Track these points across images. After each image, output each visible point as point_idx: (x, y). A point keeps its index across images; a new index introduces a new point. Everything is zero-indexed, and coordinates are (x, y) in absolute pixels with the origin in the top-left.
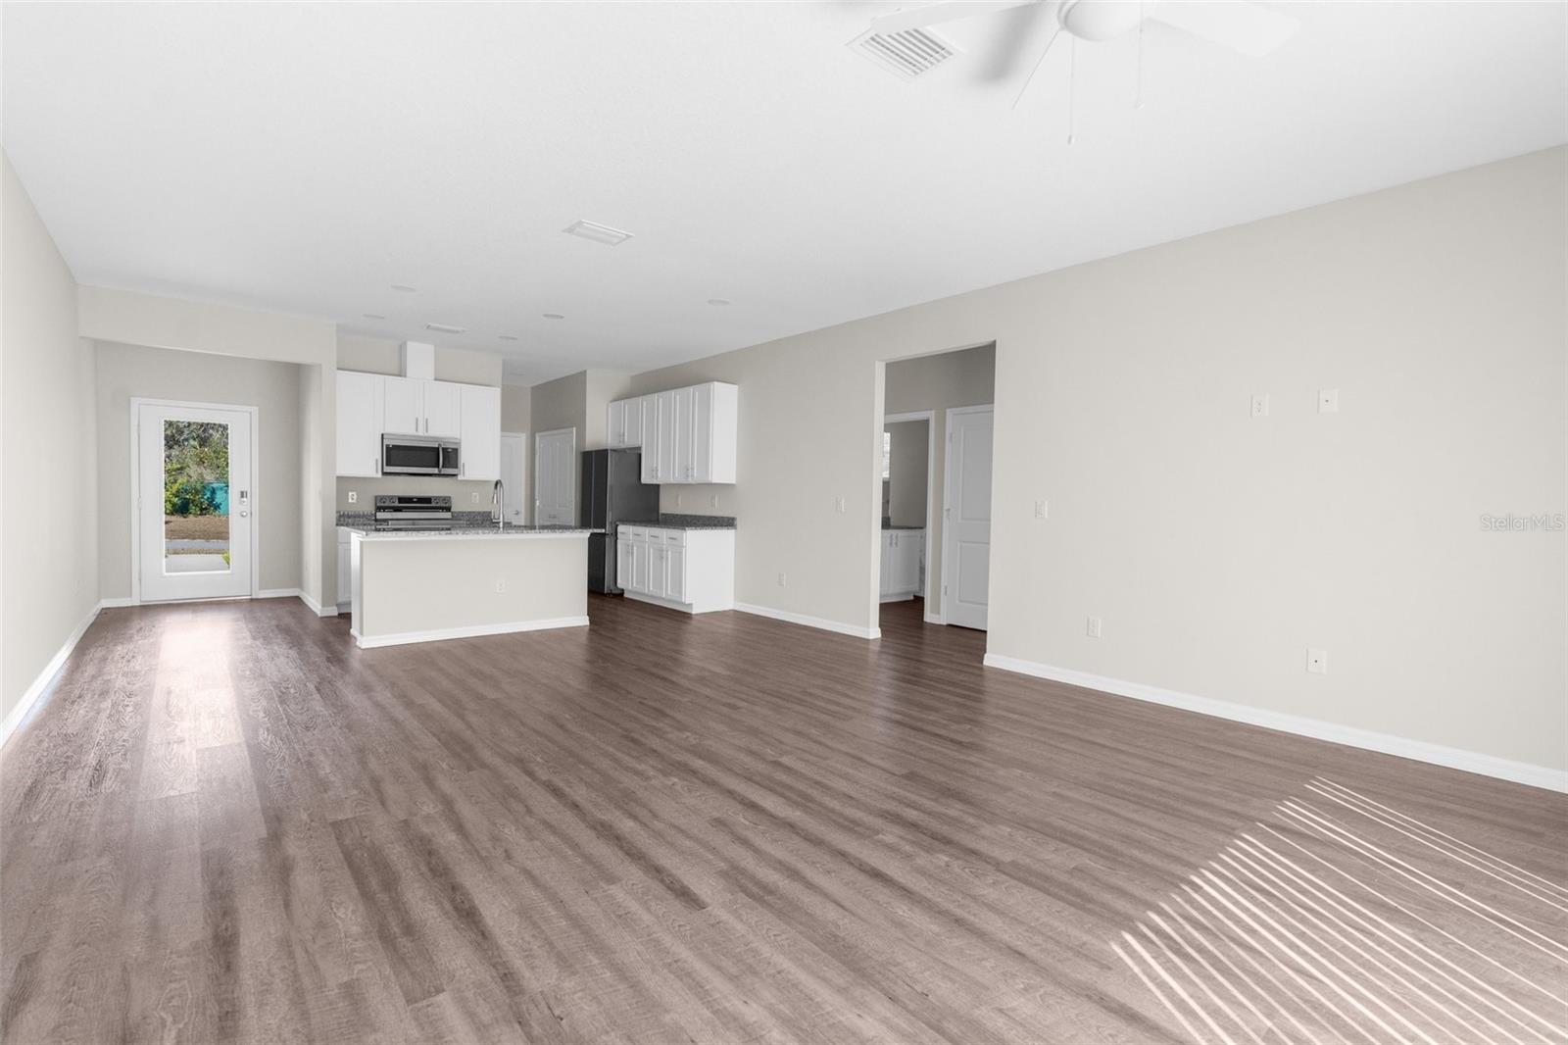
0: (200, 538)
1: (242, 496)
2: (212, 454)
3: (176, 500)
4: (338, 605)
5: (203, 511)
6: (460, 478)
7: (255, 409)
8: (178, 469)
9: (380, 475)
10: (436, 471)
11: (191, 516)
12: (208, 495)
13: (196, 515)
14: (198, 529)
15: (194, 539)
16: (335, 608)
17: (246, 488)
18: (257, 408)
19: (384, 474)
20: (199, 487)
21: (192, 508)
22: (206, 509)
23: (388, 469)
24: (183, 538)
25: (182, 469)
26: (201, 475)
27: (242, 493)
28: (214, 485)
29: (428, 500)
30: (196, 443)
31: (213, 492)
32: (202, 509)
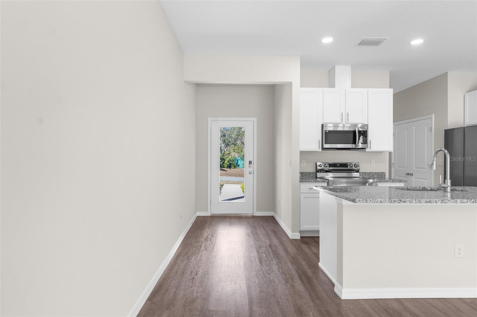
0: (234, 176)
1: (250, 164)
2: (237, 148)
3: (228, 163)
4: (301, 232)
5: (235, 167)
6: (367, 150)
7: (255, 119)
8: (229, 154)
9: (320, 150)
10: (354, 146)
11: (232, 168)
12: (236, 161)
13: (233, 168)
14: (233, 173)
15: (232, 176)
16: (299, 234)
17: (251, 160)
18: (256, 118)
19: (323, 149)
20: (234, 159)
21: (232, 167)
22: (235, 166)
23: (326, 146)
24: (230, 176)
25: (229, 153)
26: (234, 155)
27: (250, 162)
28: (238, 158)
29: (345, 165)
30: (233, 146)
31: (238, 161)
32: (234, 167)
